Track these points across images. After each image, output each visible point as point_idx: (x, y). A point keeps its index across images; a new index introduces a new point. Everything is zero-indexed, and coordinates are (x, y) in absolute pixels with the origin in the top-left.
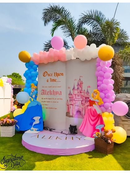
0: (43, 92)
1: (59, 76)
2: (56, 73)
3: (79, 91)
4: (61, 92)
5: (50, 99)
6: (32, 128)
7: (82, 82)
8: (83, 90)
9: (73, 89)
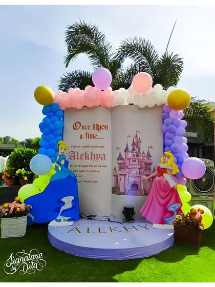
0: (73, 155)
1: (101, 130)
2: (97, 124)
3: (135, 154)
4: (104, 155)
5: (85, 166)
6: (59, 217)
7: (139, 139)
8: (142, 152)
9: (126, 150)
